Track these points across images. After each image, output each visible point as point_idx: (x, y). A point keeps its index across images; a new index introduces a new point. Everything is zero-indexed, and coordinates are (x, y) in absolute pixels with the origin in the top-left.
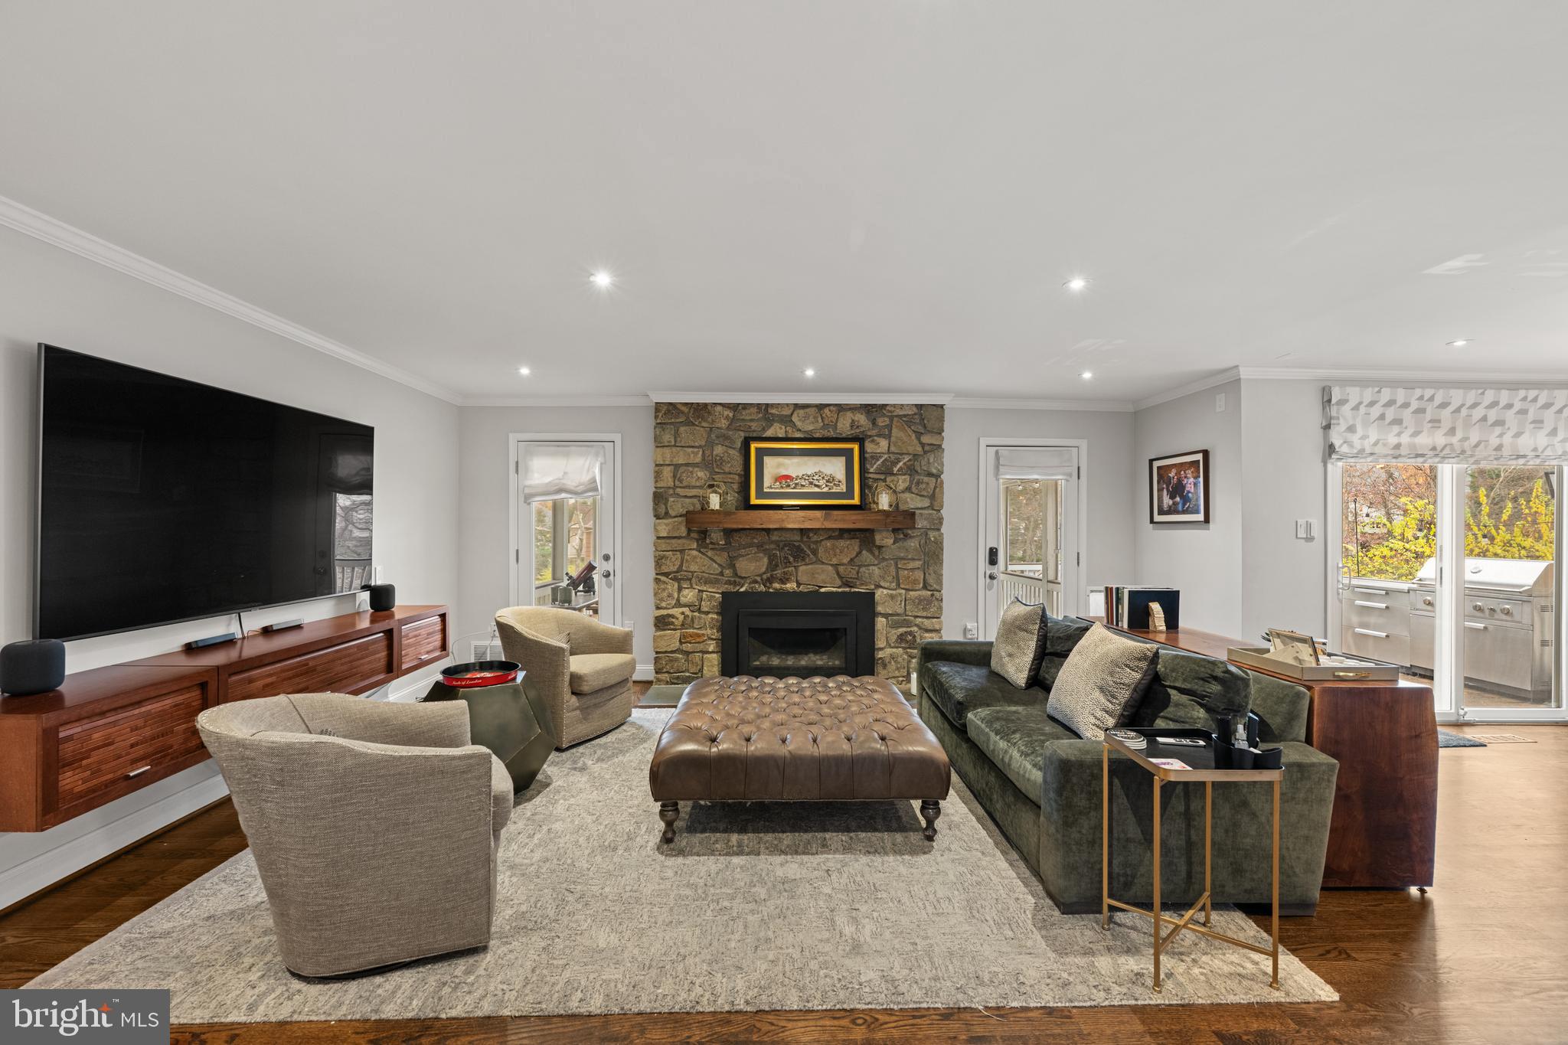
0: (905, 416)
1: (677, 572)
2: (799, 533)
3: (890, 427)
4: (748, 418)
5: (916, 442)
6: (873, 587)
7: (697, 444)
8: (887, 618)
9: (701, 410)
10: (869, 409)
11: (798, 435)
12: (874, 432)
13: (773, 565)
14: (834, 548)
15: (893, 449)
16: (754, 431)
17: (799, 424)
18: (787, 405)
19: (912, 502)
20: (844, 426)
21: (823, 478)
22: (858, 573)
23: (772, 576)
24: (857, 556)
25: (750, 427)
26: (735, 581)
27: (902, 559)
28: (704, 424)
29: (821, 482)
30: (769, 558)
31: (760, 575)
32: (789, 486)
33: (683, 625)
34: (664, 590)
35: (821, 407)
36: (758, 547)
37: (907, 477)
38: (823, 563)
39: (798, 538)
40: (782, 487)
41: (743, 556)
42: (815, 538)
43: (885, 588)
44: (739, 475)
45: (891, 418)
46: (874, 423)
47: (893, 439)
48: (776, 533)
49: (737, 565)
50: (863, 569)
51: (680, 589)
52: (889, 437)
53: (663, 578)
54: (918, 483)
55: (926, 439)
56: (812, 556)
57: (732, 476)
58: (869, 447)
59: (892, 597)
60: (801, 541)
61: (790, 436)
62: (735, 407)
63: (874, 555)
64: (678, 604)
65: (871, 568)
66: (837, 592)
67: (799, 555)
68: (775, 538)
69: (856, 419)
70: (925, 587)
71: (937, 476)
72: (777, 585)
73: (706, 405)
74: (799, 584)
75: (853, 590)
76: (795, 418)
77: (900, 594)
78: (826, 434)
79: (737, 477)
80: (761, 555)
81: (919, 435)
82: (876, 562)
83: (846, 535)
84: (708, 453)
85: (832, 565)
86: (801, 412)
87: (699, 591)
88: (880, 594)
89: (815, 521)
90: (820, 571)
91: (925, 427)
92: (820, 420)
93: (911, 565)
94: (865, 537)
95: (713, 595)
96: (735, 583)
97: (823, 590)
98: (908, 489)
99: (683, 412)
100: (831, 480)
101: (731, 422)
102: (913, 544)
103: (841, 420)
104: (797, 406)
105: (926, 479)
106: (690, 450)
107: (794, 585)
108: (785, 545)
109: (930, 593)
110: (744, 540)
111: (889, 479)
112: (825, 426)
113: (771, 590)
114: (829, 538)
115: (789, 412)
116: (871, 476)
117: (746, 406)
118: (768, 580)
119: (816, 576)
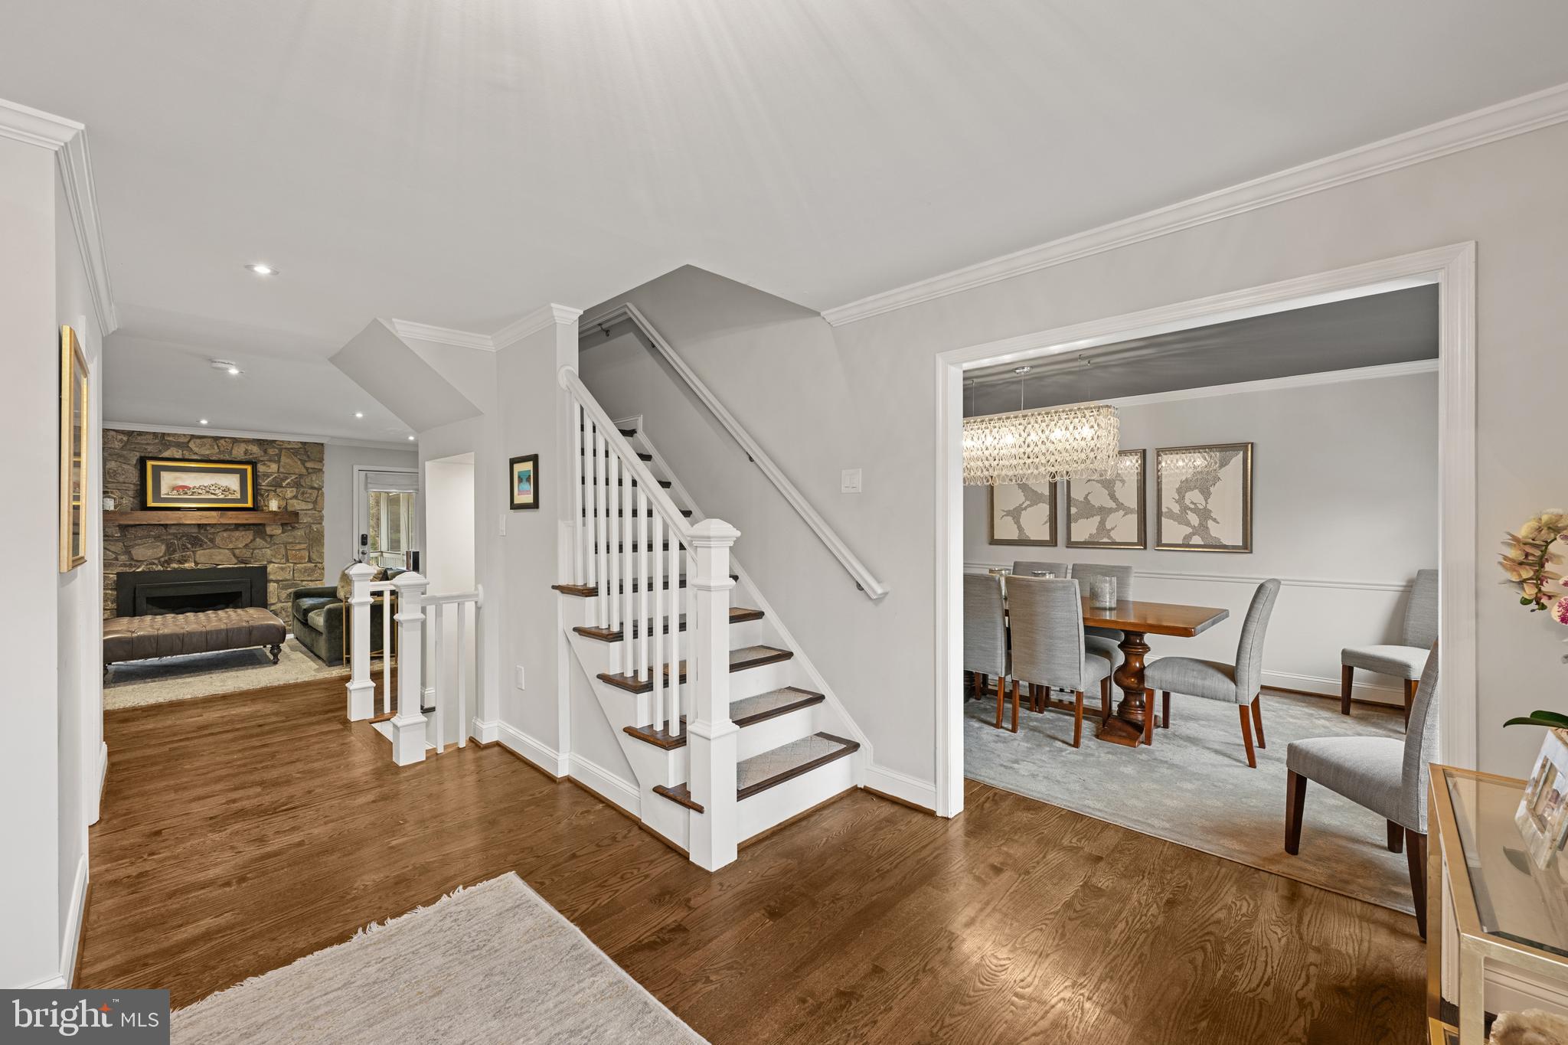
0: (292, 449)
2: (196, 527)
3: (279, 456)
4: (143, 442)
5: (301, 466)
6: (266, 563)
8: (278, 583)
10: (260, 443)
11: (195, 457)
12: (265, 458)
13: (170, 551)
14: (229, 537)
15: (281, 470)
16: (151, 452)
17: (196, 449)
18: (184, 435)
19: (297, 505)
20: (239, 452)
21: (219, 488)
22: (252, 554)
23: (169, 559)
24: (251, 542)
25: (146, 449)
26: (131, 564)
27: (290, 543)
29: (217, 491)
30: (167, 545)
31: (159, 559)
32: (186, 494)
35: (216, 439)
36: (155, 538)
37: (294, 489)
38: (221, 548)
39: (195, 530)
40: (179, 494)
41: (139, 545)
42: (212, 530)
43: (276, 563)
44: (134, 484)
45: (280, 450)
46: (265, 452)
47: (282, 463)
48: (173, 527)
49: (133, 552)
50: (256, 551)
52: (279, 462)
54: (303, 493)
55: (308, 465)
56: (209, 543)
57: (127, 485)
58: (261, 468)
59: (282, 569)
60: (199, 533)
61: (186, 457)
62: (130, 433)
63: (266, 541)
65: (263, 550)
66: (234, 568)
67: (196, 542)
68: (173, 530)
69: (250, 448)
70: (310, 561)
71: (319, 489)
72: (175, 566)
74: (196, 564)
75: (248, 566)
76: (191, 445)
77: (289, 567)
78: (222, 457)
79: (132, 486)
80: (159, 544)
81: (303, 462)
82: (268, 546)
83: (241, 528)
85: (229, 549)
86: (198, 441)
88: (270, 568)
89: (213, 518)
90: (217, 554)
91: (308, 456)
92: (216, 447)
93: (298, 547)
94: (258, 529)
95: (107, 575)
96: (131, 566)
97: (220, 567)
98: (295, 497)
100: (226, 490)
101: (126, 444)
102: (299, 533)
103: (235, 448)
104: (193, 437)
105: (310, 491)
107: (193, 565)
108: (183, 536)
109: (313, 565)
110: (140, 533)
111: (278, 490)
112: (220, 452)
113: (169, 569)
114: (226, 530)
115: (186, 440)
116: (263, 487)
117: (140, 433)
118: (166, 561)
119: (214, 557)
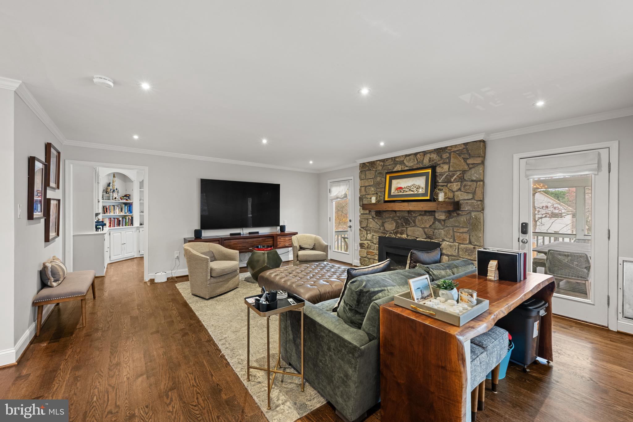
0: (458, 151)
1: (366, 227)
2: (407, 213)
3: (449, 158)
4: (388, 164)
5: (464, 164)
6: (441, 240)
7: (371, 178)
8: (449, 257)
9: (372, 164)
10: (439, 151)
11: (406, 168)
12: (441, 162)
13: (397, 227)
14: (422, 220)
15: (451, 169)
16: (390, 169)
17: (407, 164)
18: (402, 156)
19: (461, 196)
20: (426, 161)
21: (415, 187)
22: (434, 233)
23: (397, 231)
24: (433, 224)
25: (389, 168)
27: (456, 227)
28: (374, 169)
29: (415, 189)
31: (393, 230)
32: (401, 192)
33: (367, 248)
34: (362, 233)
35: (416, 154)
36: (392, 218)
37: (459, 183)
38: (418, 227)
39: (407, 215)
40: (398, 193)
41: (387, 222)
42: (414, 215)
43: (447, 241)
45: (450, 154)
46: (441, 157)
47: (451, 164)
48: (398, 212)
49: (385, 226)
50: (436, 231)
51: (367, 234)
52: (449, 163)
53: (362, 229)
54: (465, 186)
55: (469, 161)
56: (413, 223)
57: (383, 189)
58: (438, 170)
59: (451, 246)
60: (409, 217)
61: (403, 169)
62: (383, 161)
63: (441, 224)
64: (366, 240)
65: (440, 230)
66: (424, 241)
67: (407, 222)
68: (398, 214)
69: (432, 157)
70: (470, 243)
71: (481, 181)
72: (399, 235)
73: (374, 161)
74: (408, 236)
75: (432, 241)
76: (405, 161)
77: (455, 245)
78: (418, 166)
80: (393, 222)
81: (465, 160)
82: (442, 228)
83: (427, 214)
84: (375, 180)
85: (422, 228)
86: (408, 158)
87: (373, 235)
89: (413, 207)
90: (416, 230)
91: (470, 155)
92: (416, 160)
93: (462, 230)
94: (432, 215)
95: (376, 236)
96: (384, 233)
97: (418, 239)
98: (460, 190)
99: (367, 166)
100: (418, 188)
101: (383, 166)
102: (463, 219)
103: (425, 158)
104: (406, 156)
105: (469, 183)
106: (370, 180)
107: (406, 236)
108: (402, 218)
109: (473, 246)
110: (387, 215)
111: (449, 185)
112: (418, 163)
113: (397, 237)
114: (420, 215)
115: (403, 159)
116: (440, 184)
117: (387, 159)
118: (395, 232)
119: (415, 232)
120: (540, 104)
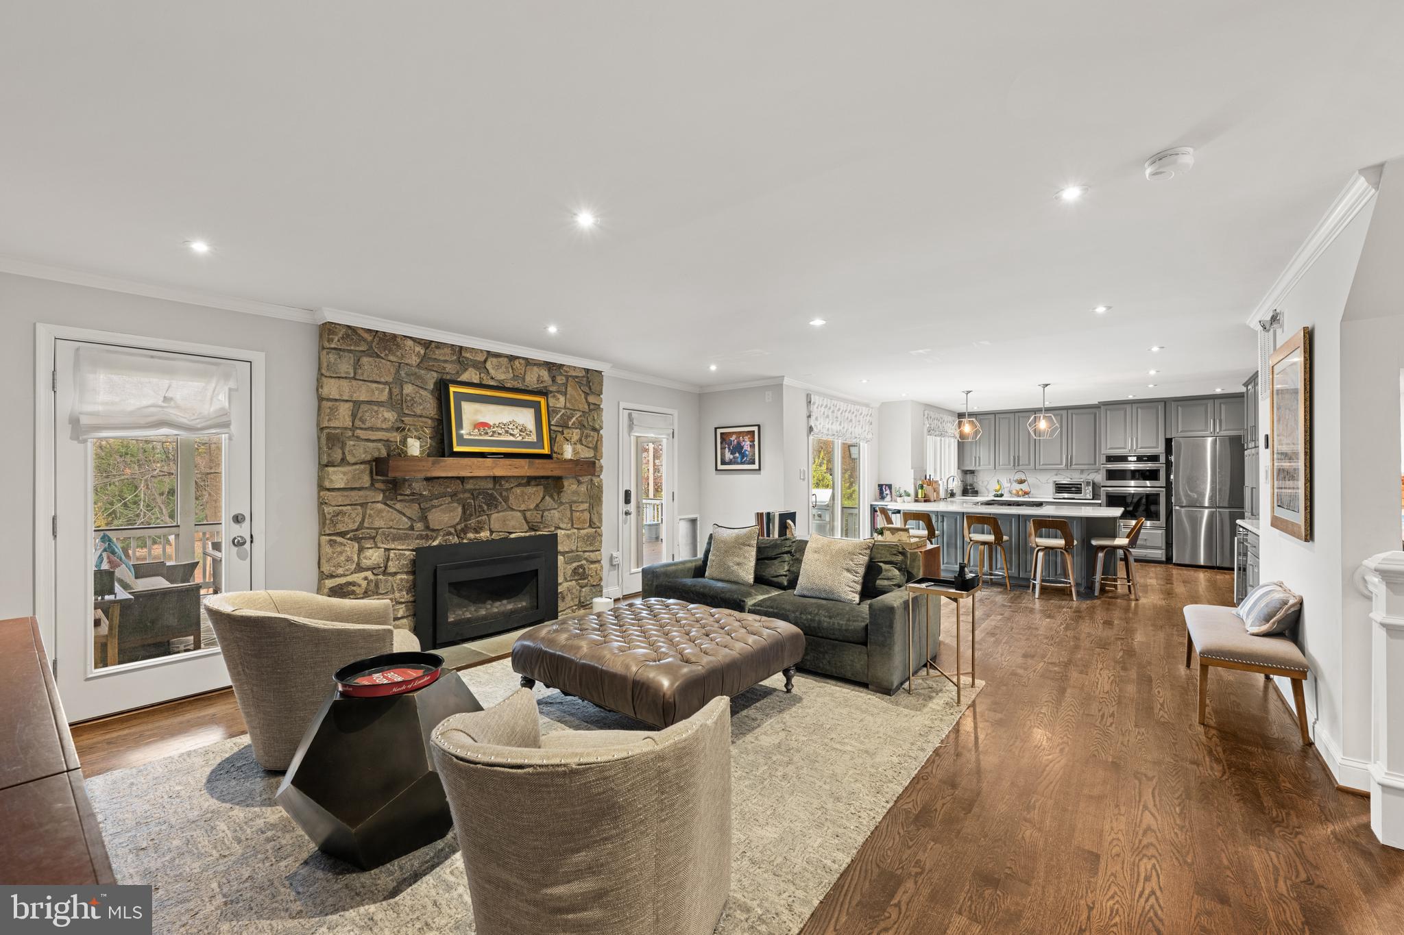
0: (577, 377)
1: (356, 530)
2: (492, 481)
3: (566, 385)
4: (442, 358)
5: (584, 400)
6: (553, 529)
7: (383, 380)
8: (564, 556)
9: (388, 341)
10: (550, 366)
11: (492, 383)
12: (555, 388)
13: (465, 517)
14: (523, 494)
15: (568, 405)
16: (452, 374)
17: (492, 372)
18: (482, 351)
20: (532, 378)
21: (517, 427)
22: (542, 517)
23: (466, 526)
24: (541, 501)
25: (444, 368)
26: (427, 535)
27: (575, 502)
28: (391, 358)
29: (516, 432)
30: (464, 507)
31: (454, 527)
32: (487, 433)
33: (366, 592)
34: (341, 553)
35: (512, 358)
36: (451, 496)
37: (579, 431)
38: (513, 510)
39: (491, 485)
40: (480, 435)
41: (436, 507)
42: (507, 486)
43: (562, 529)
44: (431, 418)
45: (567, 377)
47: (568, 396)
48: (471, 481)
49: (430, 517)
50: (546, 513)
51: (361, 550)
52: (565, 394)
53: (339, 539)
54: (587, 437)
55: (591, 399)
56: (503, 503)
57: (424, 419)
58: (553, 402)
59: (568, 536)
60: (494, 489)
61: (484, 383)
62: (427, 344)
63: (554, 500)
64: (359, 569)
65: (552, 512)
66: (525, 537)
67: (492, 502)
68: (469, 486)
69: (541, 374)
70: (590, 526)
71: (596, 430)
72: (471, 535)
73: (394, 336)
74: (492, 532)
75: (538, 533)
76: (489, 365)
77: (574, 533)
78: (516, 385)
79: (430, 421)
80: (456, 505)
81: (587, 394)
82: (556, 507)
83: (533, 483)
84: (396, 391)
85: (520, 511)
86: (495, 360)
87: (387, 550)
88: (560, 533)
89: (502, 469)
90: (510, 517)
91: (590, 389)
92: (510, 370)
93: (581, 507)
94: (553, 484)
95: (404, 552)
96: (427, 537)
97: (513, 536)
98: (580, 441)
99: (365, 340)
100: (523, 430)
101: (422, 360)
102: (582, 488)
103: (528, 373)
104: (490, 354)
105: (592, 433)
106: (375, 385)
107: (488, 534)
108: (479, 493)
109: (594, 530)
110: (439, 490)
111: (567, 432)
112: (515, 377)
113: (465, 541)
114: (519, 485)
115: (482, 359)
116: (554, 428)
117: (440, 345)
118: (462, 530)
119: (507, 522)
120: (713, 368)
